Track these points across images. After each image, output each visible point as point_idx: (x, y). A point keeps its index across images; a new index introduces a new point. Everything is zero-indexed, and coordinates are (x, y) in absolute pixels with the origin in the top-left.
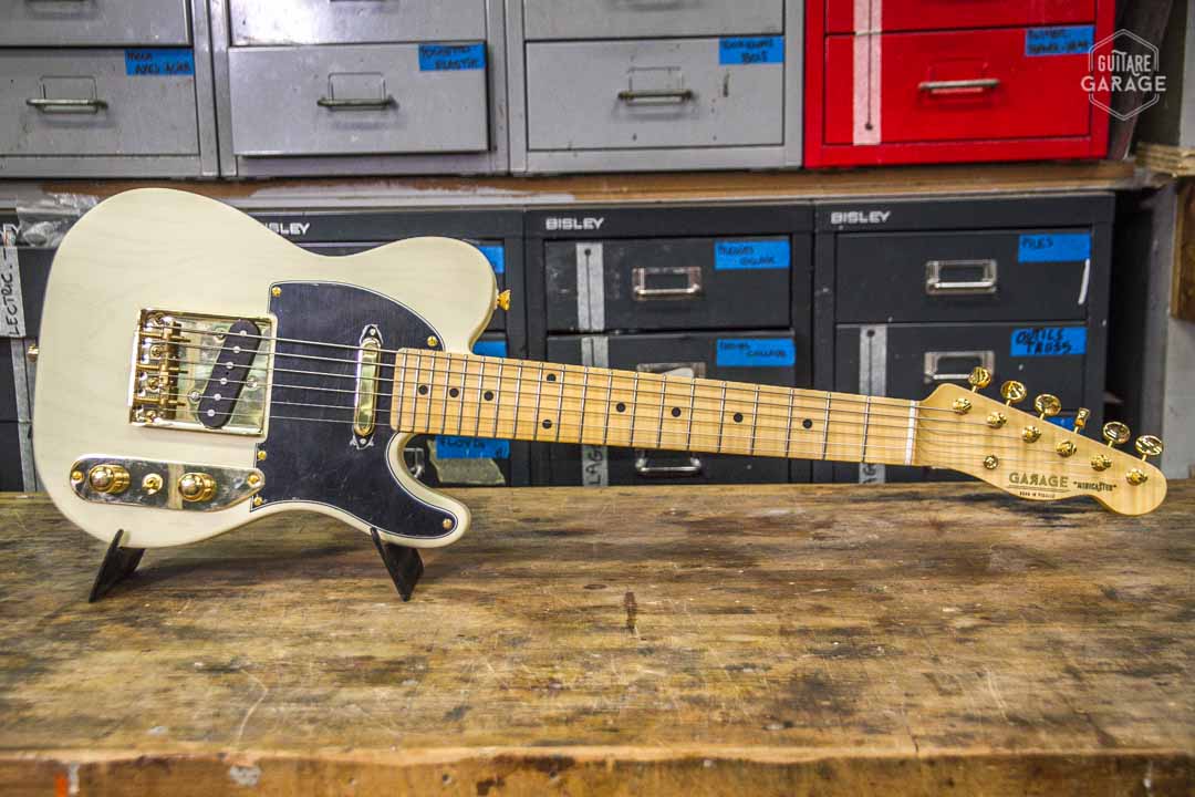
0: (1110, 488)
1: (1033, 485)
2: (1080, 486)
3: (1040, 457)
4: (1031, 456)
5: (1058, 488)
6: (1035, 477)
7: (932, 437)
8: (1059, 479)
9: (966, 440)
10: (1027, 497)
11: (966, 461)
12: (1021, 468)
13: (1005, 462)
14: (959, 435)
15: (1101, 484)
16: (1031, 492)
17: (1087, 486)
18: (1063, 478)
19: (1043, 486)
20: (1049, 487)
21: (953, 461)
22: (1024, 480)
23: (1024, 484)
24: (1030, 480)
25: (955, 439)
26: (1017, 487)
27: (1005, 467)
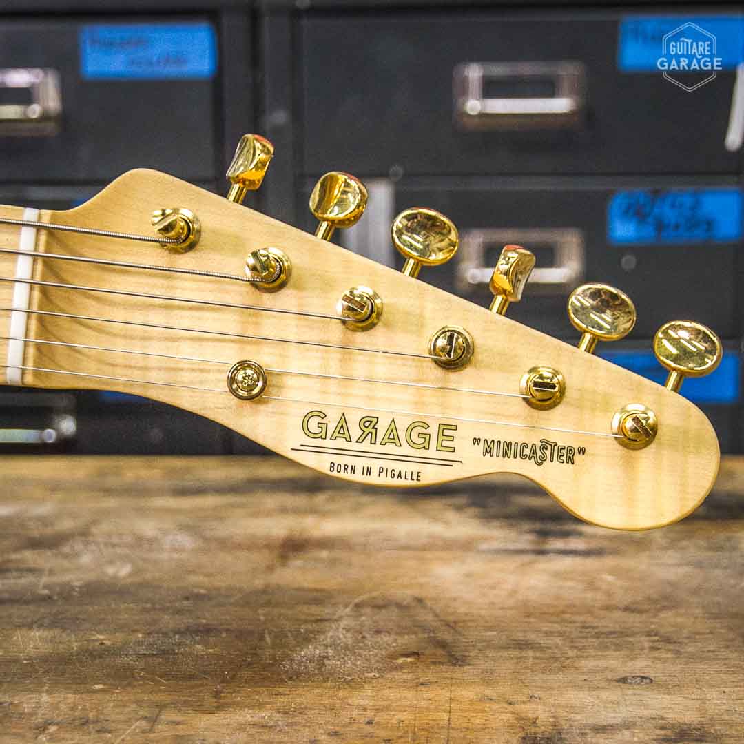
0: (570, 455)
1: (366, 446)
2: (488, 451)
3: (382, 368)
4: (359, 366)
5: (432, 453)
6: (369, 423)
7: (91, 310)
8: (433, 430)
9: (185, 319)
10: (347, 476)
11: (185, 377)
12: (333, 400)
13: (289, 381)
14: (170, 304)
15: (545, 443)
16: (360, 463)
17: (508, 449)
18: (443, 427)
19: (390, 448)
20: (406, 450)
21: (154, 376)
22: (342, 430)
23: (340, 443)
24: (356, 432)
25: (157, 318)
26: (321, 450)
27: (289, 394)
